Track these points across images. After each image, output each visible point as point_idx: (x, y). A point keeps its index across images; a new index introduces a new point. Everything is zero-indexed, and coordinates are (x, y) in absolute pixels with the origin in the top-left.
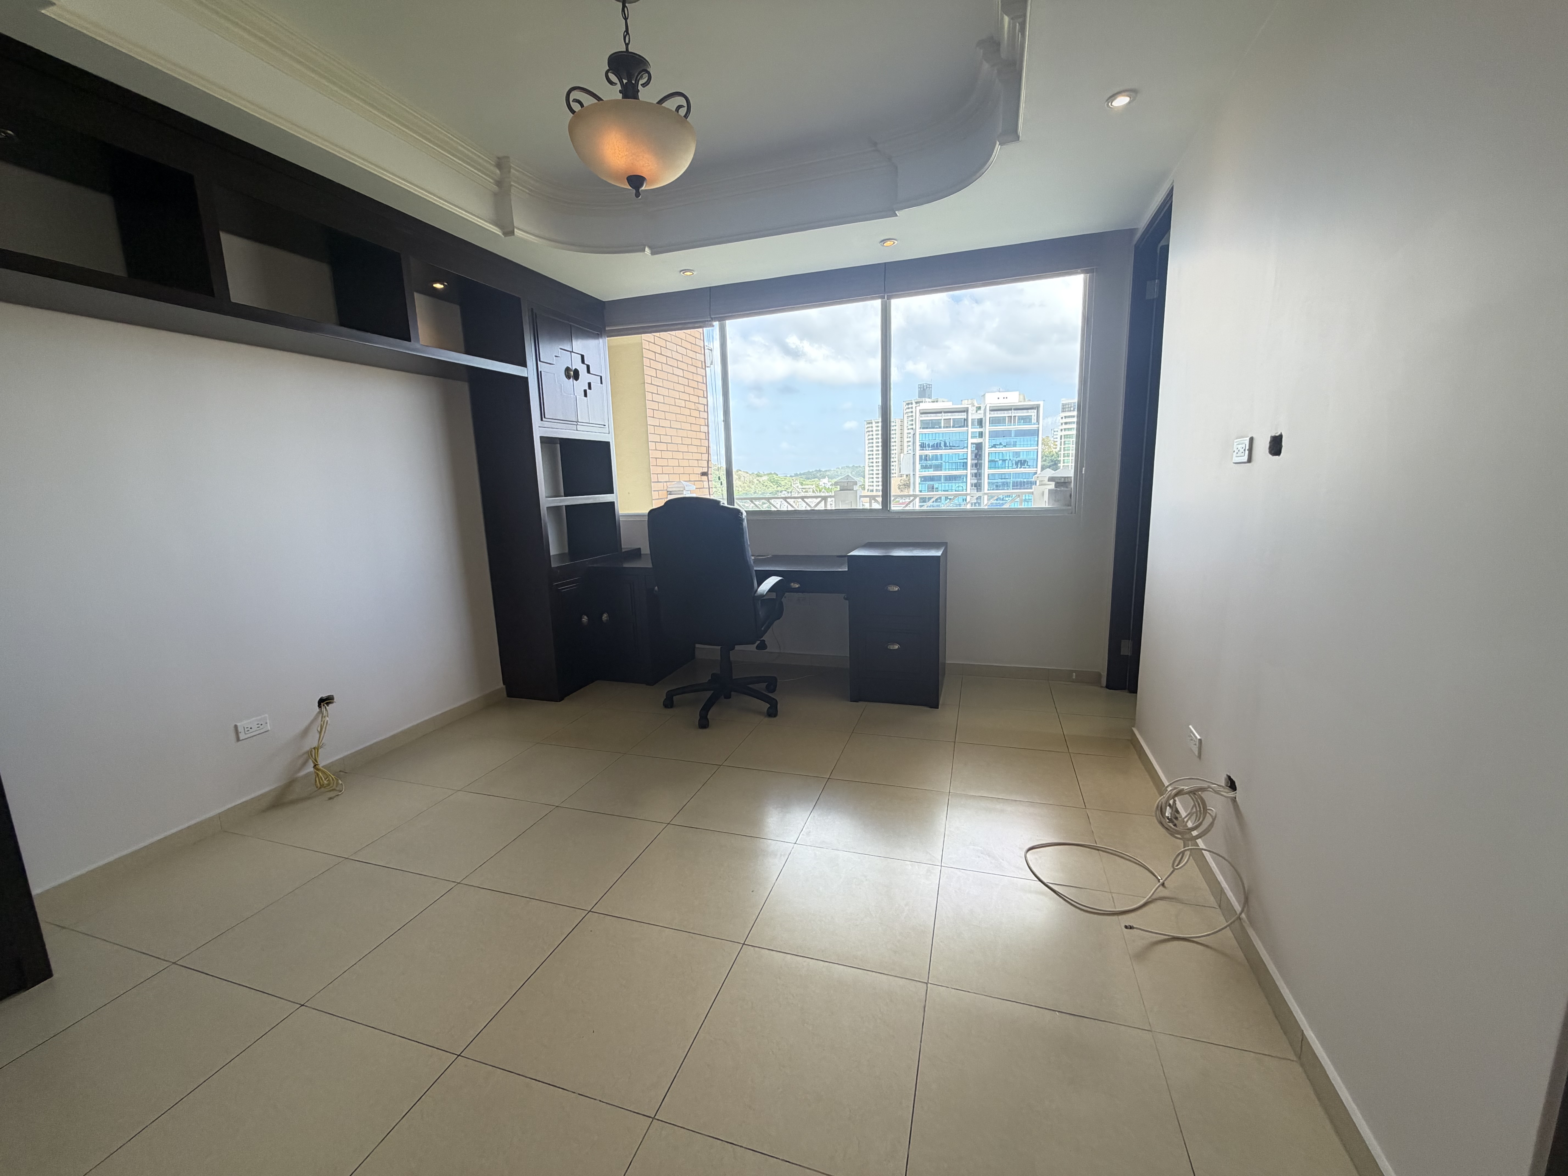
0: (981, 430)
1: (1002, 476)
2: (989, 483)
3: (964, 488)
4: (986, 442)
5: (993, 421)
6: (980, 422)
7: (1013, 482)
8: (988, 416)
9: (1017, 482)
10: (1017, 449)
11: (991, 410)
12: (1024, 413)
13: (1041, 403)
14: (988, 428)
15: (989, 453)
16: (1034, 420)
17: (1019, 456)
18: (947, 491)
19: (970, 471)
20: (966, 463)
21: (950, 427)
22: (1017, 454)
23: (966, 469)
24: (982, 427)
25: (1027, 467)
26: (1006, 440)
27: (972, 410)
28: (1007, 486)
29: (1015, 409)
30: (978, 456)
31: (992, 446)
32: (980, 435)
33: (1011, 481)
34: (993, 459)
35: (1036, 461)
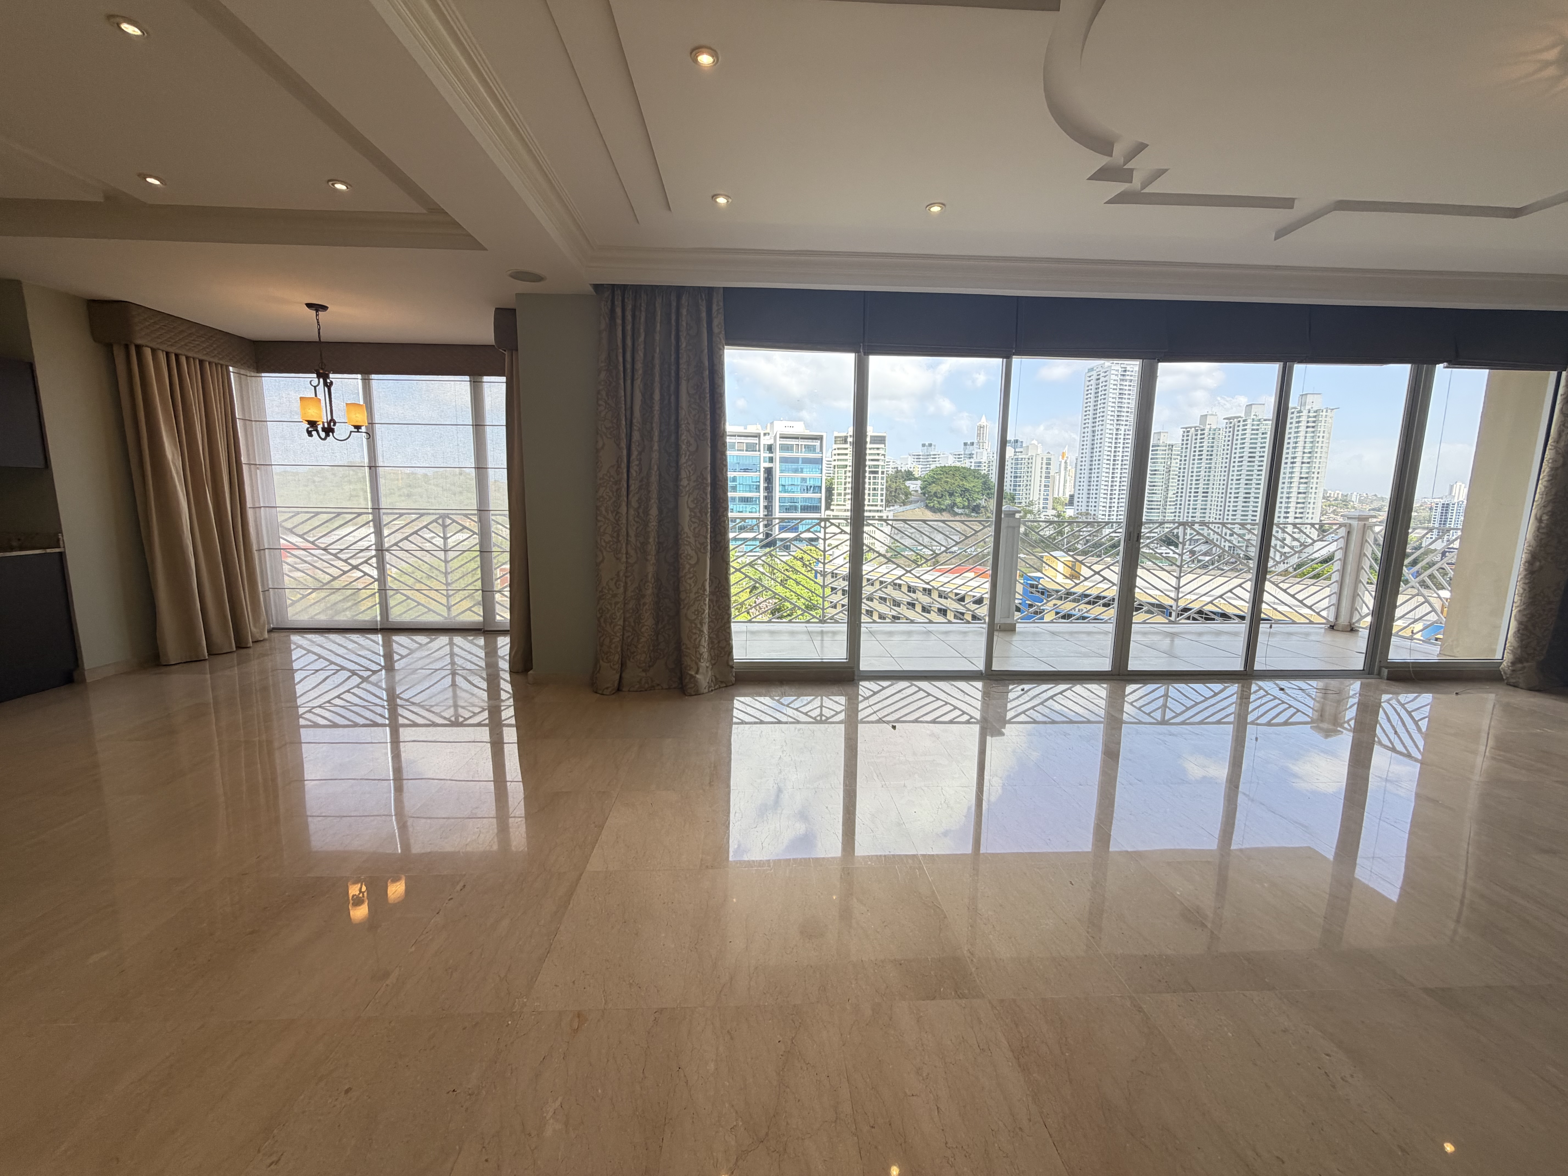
0: (771, 455)
1: (792, 500)
2: (780, 506)
3: (758, 509)
4: (777, 466)
5: (784, 448)
6: (770, 448)
7: (801, 506)
8: (778, 442)
9: (804, 506)
10: (804, 475)
11: (780, 438)
12: (810, 443)
13: (824, 435)
14: (778, 454)
15: (779, 478)
16: (818, 450)
17: (806, 482)
18: (742, 512)
19: (762, 494)
20: (759, 486)
21: (743, 450)
22: (804, 480)
23: (759, 492)
24: (772, 453)
25: (813, 493)
26: (794, 466)
27: (762, 435)
28: (796, 510)
29: (801, 438)
30: (770, 480)
31: (782, 471)
32: (771, 460)
33: (799, 505)
34: (783, 483)
35: (820, 487)
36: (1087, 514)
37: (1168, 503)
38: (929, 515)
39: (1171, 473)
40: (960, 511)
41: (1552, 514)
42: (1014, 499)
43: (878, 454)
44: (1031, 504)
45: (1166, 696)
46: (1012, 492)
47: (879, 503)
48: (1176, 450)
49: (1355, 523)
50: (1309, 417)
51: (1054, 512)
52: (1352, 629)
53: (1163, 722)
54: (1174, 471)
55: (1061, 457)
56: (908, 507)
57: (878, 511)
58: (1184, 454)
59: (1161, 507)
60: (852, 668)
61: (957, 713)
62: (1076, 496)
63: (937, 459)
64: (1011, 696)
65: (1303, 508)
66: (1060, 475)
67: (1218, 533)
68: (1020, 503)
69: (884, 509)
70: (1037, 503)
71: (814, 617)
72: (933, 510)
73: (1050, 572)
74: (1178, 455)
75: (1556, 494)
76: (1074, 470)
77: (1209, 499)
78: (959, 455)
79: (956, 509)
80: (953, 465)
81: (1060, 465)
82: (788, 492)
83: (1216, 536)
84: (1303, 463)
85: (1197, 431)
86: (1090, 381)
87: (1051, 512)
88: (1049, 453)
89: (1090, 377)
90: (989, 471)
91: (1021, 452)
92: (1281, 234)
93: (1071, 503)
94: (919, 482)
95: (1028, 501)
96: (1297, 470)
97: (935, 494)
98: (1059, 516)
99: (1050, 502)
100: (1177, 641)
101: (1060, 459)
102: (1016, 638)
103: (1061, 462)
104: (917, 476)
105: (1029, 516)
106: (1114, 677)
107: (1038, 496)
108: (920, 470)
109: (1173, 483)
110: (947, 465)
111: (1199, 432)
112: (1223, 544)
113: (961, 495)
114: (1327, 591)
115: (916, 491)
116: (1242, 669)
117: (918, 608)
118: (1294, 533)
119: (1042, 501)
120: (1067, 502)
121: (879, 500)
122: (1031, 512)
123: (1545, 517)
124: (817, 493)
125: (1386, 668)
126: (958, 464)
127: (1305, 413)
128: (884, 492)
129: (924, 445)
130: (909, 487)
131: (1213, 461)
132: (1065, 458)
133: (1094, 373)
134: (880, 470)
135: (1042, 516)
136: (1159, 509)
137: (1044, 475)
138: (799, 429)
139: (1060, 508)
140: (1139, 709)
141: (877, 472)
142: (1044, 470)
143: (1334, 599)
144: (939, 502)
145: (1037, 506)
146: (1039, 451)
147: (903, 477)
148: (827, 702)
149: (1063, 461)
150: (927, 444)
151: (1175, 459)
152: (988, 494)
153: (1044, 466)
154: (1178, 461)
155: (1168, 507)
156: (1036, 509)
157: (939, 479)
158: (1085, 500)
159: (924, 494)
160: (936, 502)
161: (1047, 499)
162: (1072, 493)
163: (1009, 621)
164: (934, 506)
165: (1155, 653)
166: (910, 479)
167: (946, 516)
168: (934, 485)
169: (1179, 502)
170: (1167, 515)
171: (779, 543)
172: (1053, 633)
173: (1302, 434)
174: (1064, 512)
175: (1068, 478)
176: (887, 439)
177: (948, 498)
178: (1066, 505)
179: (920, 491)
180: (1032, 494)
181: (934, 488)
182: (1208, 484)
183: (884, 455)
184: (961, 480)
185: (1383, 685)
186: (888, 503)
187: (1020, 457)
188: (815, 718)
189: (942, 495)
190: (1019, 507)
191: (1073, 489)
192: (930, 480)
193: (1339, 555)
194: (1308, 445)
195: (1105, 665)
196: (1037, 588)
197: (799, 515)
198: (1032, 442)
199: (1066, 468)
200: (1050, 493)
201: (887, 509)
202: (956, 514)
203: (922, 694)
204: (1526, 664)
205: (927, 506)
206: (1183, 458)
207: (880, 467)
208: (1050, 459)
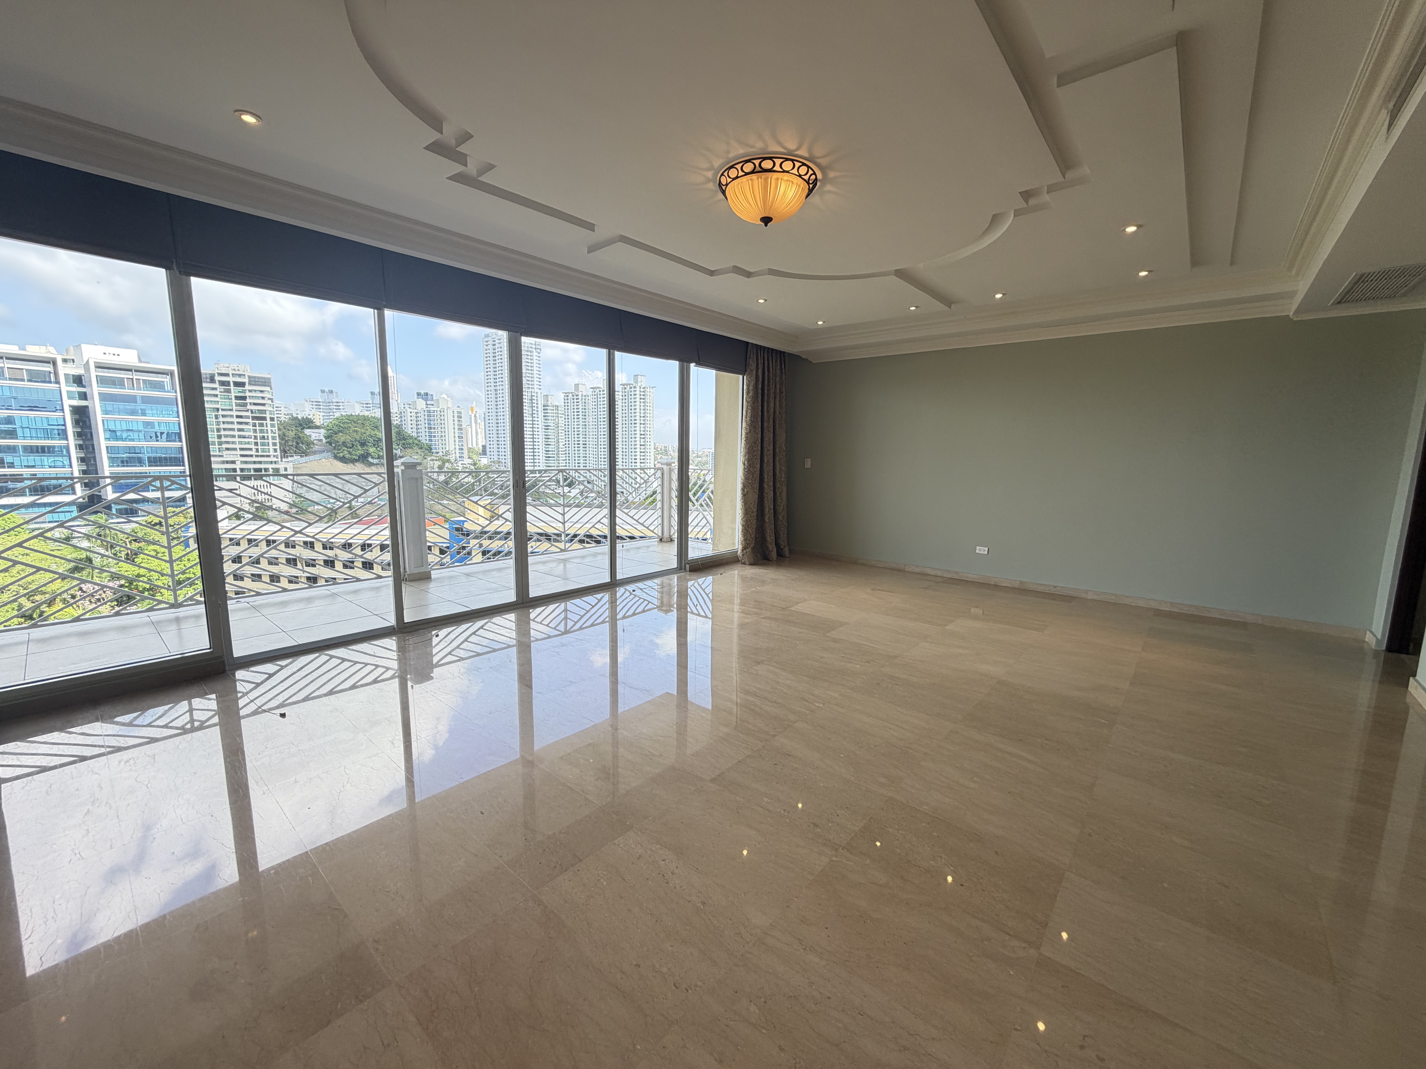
0: (81, 390)
2: (109, 458)
4: (96, 405)
5: (105, 381)
6: (78, 380)
7: (148, 458)
8: (93, 373)
9: (155, 458)
10: (147, 418)
11: (96, 367)
12: (152, 377)
14: (95, 389)
15: (103, 420)
16: (165, 386)
17: (153, 428)
18: (33, 467)
19: (72, 441)
20: (64, 431)
22: (148, 424)
23: (66, 439)
24: (84, 386)
25: (167, 441)
26: (130, 406)
27: (59, 362)
28: (140, 462)
29: (136, 371)
30: (84, 422)
31: (106, 412)
32: (84, 396)
33: (145, 457)
34: (113, 428)
35: (180, 434)
36: (499, 462)
37: (560, 453)
38: (340, 467)
39: (560, 428)
40: (375, 461)
41: (748, 460)
42: (431, 449)
43: (263, 398)
44: (447, 453)
45: (566, 610)
46: (427, 442)
47: (272, 453)
48: (561, 409)
49: (665, 467)
50: (640, 391)
51: (470, 461)
52: (672, 540)
53: (566, 632)
54: (561, 427)
55: (470, 411)
56: (311, 458)
57: (271, 462)
58: (566, 414)
59: (555, 456)
60: (221, 657)
61: (380, 670)
62: (488, 446)
63: (341, 407)
64: (435, 640)
65: (644, 456)
66: (471, 428)
67: (596, 476)
68: (437, 453)
69: (279, 459)
70: (453, 452)
71: (160, 602)
72: (343, 460)
73: (471, 516)
74: (563, 414)
75: (749, 449)
76: (483, 423)
77: (587, 449)
78: (367, 404)
79: (370, 459)
80: (361, 414)
81: (471, 418)
82: (122, 439)
83: (595, 478)
84: (641, 424)
85: (573, 396)
86: (487, 345)
87: (467, 461)
88: (458, 407)
89: (487, 342)
90: (401, 421)
91: (433, 405)
92: (591, 249)
93: (484, 452)
94: (323, 431)
95: (444, 451)
96: (638, 428)
97: (344, 444)
98: (475, 464)
99: (465, 451)
100: (569, 566)
101: (470, 413)
102: (432, 585)
103: (471, 415)
104: (318, 424)
105: (447, 465)
106: (519, 606)
107: (454, 447)
108: (322, 418)
109: (562, 436)
110: (353, 414)
111: (575, 397)
112: (600, 483)
113: (374, 445)
114: (655, 516)
115: (321, 440)
116: (610, 581)
117: (338, 566)
118: (641, 473)
119: (457, 451)
120: (481, 452)
121: (271, 451)
122: (448, 461)
123: (746, 463)
124: (175, 441)
125: (688, 564)
126: (366, 413)
127: (638, 389)
128: (277, 441)
129: (323, 391)
130: (310, 436)
131: (587, 420)
132: (474, 413)
133: (490, 339)
134: (268, 416)
135: (459, 464)
136: (554, 457)
137: (456, 427)
138: (129, 357)
139: (475, 457)
140: (547, 625)
141: (264, 419)
142: (456, 423)
143: (660, 520)
144: (349, 452)
145: (454, 455)
146: (450, 405)
147: (301, 425)
148: (197, 702)
149: (473, 415)
150: (327, 390)
151: (561, 417)
152: (404, 444)
153: (456, 419)
154: (563, 419)
155: (560, 456)
156: (454, 458)
157: (348, 428)
158: (496, 450)
159: (330, 444)
160: (346, 452)
161: (462, 449)
162: (484, 444)
163: (422, 570)
164: (344, 456)
165: (551, 578)
166: (310, 428)
167: (359, 468)
168: (341, 434)
169: (567, 452)
170: (560, 462)
171: (114, 508)
172: (468, 575)
173: (638, 403)
174: (479, 461)
175: (479, 430)
176: (272, 381)
177: (360, 448)
178: (480, 454)
179: (324, 441)
180: (447, 444)
181: (341, 438)
182: (585, 438)
183: (272, 400)
184: (372, 429)
185: (687, 575)
186: (285, 453)
187: (432, 409)
188: (182, 728)
189: (353, 444)
190: (436, 456)
191: (484, 441)
192: (336, 429)
193: (659, 490)
194: (642, 411)
195: (511, 597)
196: (462, 530)
197: (146, 469)
198: (442, 396)
199: (476, 422)
200: (465, 444)
201: (284, 460)
202: (372, 464)
203: (335, 662)
204: (747, 550)
205: (336, 457)
206: (566, 417)
207: (268, 412)
208: (460, 413)
